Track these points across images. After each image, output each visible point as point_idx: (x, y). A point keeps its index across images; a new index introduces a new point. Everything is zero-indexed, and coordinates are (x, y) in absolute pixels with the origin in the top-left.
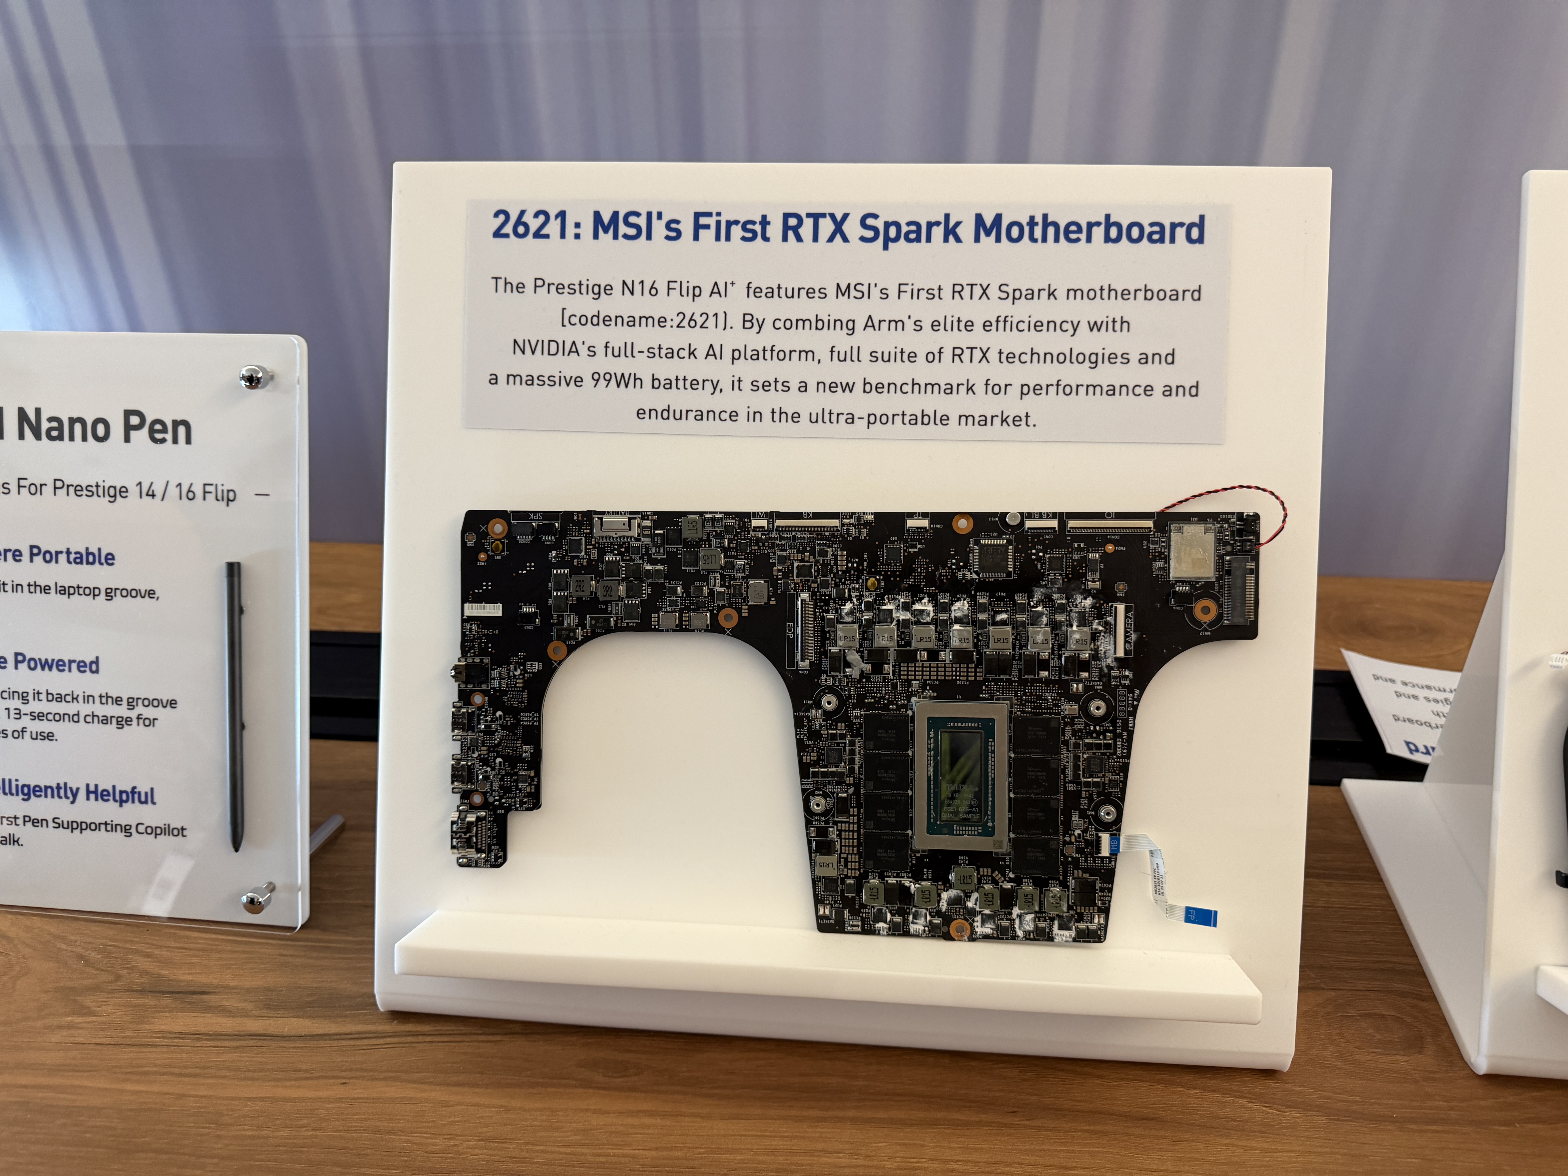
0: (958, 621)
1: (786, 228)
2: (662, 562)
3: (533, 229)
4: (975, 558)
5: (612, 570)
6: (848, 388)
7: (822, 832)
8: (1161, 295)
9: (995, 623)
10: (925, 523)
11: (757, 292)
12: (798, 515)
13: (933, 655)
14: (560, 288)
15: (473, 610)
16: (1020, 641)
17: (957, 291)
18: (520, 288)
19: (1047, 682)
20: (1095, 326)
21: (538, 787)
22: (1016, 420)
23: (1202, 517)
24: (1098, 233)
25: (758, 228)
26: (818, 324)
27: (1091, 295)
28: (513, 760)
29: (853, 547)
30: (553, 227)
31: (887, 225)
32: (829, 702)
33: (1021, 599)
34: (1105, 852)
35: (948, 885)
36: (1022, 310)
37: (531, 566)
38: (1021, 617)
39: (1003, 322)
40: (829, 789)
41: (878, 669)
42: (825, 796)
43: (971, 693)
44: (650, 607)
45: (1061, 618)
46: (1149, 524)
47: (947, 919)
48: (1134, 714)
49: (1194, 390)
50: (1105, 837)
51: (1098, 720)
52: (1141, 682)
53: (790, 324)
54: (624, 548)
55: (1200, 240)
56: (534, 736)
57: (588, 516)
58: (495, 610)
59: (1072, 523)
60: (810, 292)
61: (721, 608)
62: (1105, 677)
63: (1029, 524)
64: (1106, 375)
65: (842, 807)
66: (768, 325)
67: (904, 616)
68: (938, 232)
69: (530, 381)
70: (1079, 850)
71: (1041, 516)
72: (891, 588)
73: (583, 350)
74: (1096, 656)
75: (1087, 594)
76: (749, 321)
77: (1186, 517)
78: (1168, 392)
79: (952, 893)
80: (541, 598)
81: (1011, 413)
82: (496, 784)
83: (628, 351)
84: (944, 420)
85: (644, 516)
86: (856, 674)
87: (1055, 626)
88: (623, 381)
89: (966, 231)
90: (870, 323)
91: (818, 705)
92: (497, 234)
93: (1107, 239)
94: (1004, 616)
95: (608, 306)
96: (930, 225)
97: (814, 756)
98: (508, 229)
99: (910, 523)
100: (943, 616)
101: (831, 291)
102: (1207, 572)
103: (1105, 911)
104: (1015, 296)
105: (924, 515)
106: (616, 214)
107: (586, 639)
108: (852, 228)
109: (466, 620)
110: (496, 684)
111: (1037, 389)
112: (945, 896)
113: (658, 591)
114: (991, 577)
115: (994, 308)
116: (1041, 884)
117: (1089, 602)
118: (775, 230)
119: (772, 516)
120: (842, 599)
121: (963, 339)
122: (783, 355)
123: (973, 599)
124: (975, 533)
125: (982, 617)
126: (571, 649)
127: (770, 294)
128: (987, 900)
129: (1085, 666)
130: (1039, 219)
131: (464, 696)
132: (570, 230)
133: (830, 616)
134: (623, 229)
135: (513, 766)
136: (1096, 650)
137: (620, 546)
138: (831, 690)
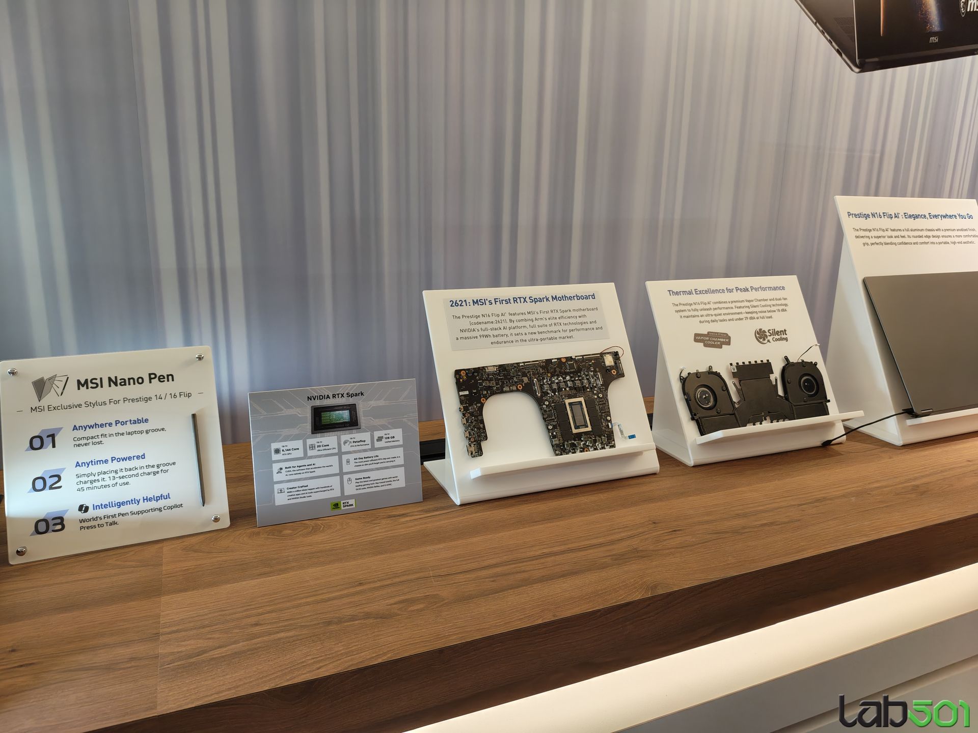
0: (568, 380)
1: (514, 301)
2: (502, 376)
3: (459, 304)
4: (568, 367)
5: (491, 380)
6: (535, 333)
7: (552, 434)
8: (590, 310)
9: (576, 380)
10: (556, 360)
11: (511, 314)
12: (529, 362)
13: (565, 389)
14: (468, 317)
15: (461, 393)
16: (582, 383)
17: (552, 311)
18: (459, 317)
19: (589, 391)
20: (580, 317)
21: (486, 434)
22: (570, 337)
23: (608, 353)
24: (575, 298)
25: (508, 301)
26: (526, 320)
27: (578, 310)
28: (479, 428)
29: (543, 367)
30: (464, 304)
31: (535, 299)
32: (547, 403)
33: (579, 374)
34: (610, 427)
35: (582, 441)
36: (565, 314)
37: (473, 381)
38: (580, 378)
39: (562, 317)
40: (551, 423)
41: (555, 394)
42: (551, 425)
43: (575, 397)
44: (502, 387)
45: (587, 377)
46: (599, 355)
47: (584, 449)
48: (607, 396)
49: (601, 328)
50: (609, 424)
51: (602, 398)
52: (607, 389)
53: (520, 321)
54: (493, 374)
55: (594, 298)
56: (482, 422)
57: (484, 368)
58: (467, 393)
59: (585, 357)
60: (522, 314)
61: (518, 385)
62: (600, 389)
63: (576, 358)
64: (584, 326)
65: (555, 427)
66: (515, 321)
67: (557, 381)
68: (545, 300)
69: (466, 338)
70: (605, 428)
71: (578, 356)
72: (553, 376)
73: (476, 330)
74: (597, 385)
75: (591, 371)
76: (511, 321)
77: (605, 353)
78: (597, 329)
79: (583, 442)
80: (477, 388)
81: (569, 336)
82: (476, 435)
83: (486, 329)
84: (556, 338)
85: (496, 366)
86: (550, 395)
87: (588, 379)
88: (486, 336)
89: (550, 299)
90: (536, 319)
91: (544, 404)
92: (451, 306)
93: (578, 299)
94: (577, 378)
95: (480, 320)
96: (543, 298)
97: (546, 416)
98: (454, 305)
99: (553, 361)
100: (565, 380)
101: (526, 313)
102: (613, 364)
103: (614, 441)
104: (563, 312)
105: (555, 359)
106: (477, 300)
107: (489, 396)
108: (527, 299)
109: (460, 396)
110: (471, 410)
111: (572, 330)
112: (582, 443)
113: (503, 383)
114: (572, 370)
115: (560, 315)
116: (600, 437)
117: (592, 373)
118: (512, 301)
119: (524, 363)
120: (544, 379)
121: (556, 321)
122: (520, 328)
123: (570, 376)
124: (566, 361)
125: (573, 379)
126: (486, 400)
127: (514, 315)
128: (591, 442)
129: (595, 387)
130: (564, 296)
131: (464, 415)
132: (468, 304)
133: (541, 383)
134: (479, 303)
135: (479, 430)
136: (596, 383)
137: (492, 373)
138: (546, 400)
